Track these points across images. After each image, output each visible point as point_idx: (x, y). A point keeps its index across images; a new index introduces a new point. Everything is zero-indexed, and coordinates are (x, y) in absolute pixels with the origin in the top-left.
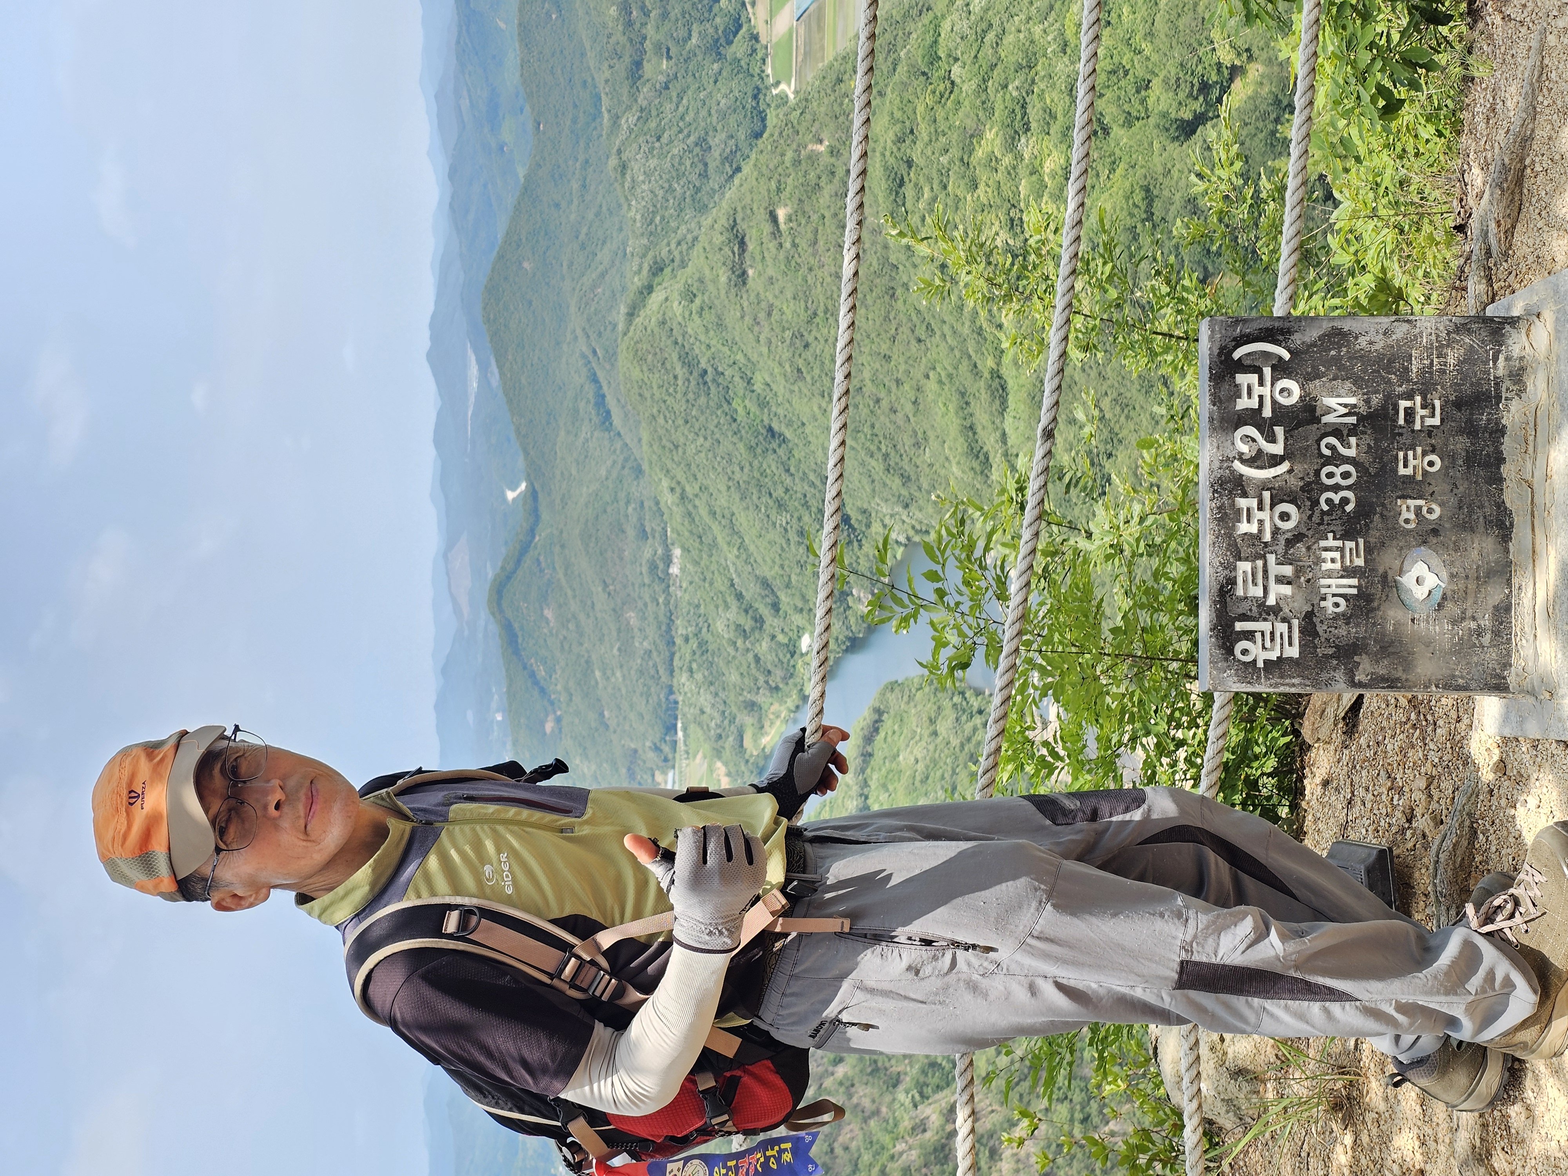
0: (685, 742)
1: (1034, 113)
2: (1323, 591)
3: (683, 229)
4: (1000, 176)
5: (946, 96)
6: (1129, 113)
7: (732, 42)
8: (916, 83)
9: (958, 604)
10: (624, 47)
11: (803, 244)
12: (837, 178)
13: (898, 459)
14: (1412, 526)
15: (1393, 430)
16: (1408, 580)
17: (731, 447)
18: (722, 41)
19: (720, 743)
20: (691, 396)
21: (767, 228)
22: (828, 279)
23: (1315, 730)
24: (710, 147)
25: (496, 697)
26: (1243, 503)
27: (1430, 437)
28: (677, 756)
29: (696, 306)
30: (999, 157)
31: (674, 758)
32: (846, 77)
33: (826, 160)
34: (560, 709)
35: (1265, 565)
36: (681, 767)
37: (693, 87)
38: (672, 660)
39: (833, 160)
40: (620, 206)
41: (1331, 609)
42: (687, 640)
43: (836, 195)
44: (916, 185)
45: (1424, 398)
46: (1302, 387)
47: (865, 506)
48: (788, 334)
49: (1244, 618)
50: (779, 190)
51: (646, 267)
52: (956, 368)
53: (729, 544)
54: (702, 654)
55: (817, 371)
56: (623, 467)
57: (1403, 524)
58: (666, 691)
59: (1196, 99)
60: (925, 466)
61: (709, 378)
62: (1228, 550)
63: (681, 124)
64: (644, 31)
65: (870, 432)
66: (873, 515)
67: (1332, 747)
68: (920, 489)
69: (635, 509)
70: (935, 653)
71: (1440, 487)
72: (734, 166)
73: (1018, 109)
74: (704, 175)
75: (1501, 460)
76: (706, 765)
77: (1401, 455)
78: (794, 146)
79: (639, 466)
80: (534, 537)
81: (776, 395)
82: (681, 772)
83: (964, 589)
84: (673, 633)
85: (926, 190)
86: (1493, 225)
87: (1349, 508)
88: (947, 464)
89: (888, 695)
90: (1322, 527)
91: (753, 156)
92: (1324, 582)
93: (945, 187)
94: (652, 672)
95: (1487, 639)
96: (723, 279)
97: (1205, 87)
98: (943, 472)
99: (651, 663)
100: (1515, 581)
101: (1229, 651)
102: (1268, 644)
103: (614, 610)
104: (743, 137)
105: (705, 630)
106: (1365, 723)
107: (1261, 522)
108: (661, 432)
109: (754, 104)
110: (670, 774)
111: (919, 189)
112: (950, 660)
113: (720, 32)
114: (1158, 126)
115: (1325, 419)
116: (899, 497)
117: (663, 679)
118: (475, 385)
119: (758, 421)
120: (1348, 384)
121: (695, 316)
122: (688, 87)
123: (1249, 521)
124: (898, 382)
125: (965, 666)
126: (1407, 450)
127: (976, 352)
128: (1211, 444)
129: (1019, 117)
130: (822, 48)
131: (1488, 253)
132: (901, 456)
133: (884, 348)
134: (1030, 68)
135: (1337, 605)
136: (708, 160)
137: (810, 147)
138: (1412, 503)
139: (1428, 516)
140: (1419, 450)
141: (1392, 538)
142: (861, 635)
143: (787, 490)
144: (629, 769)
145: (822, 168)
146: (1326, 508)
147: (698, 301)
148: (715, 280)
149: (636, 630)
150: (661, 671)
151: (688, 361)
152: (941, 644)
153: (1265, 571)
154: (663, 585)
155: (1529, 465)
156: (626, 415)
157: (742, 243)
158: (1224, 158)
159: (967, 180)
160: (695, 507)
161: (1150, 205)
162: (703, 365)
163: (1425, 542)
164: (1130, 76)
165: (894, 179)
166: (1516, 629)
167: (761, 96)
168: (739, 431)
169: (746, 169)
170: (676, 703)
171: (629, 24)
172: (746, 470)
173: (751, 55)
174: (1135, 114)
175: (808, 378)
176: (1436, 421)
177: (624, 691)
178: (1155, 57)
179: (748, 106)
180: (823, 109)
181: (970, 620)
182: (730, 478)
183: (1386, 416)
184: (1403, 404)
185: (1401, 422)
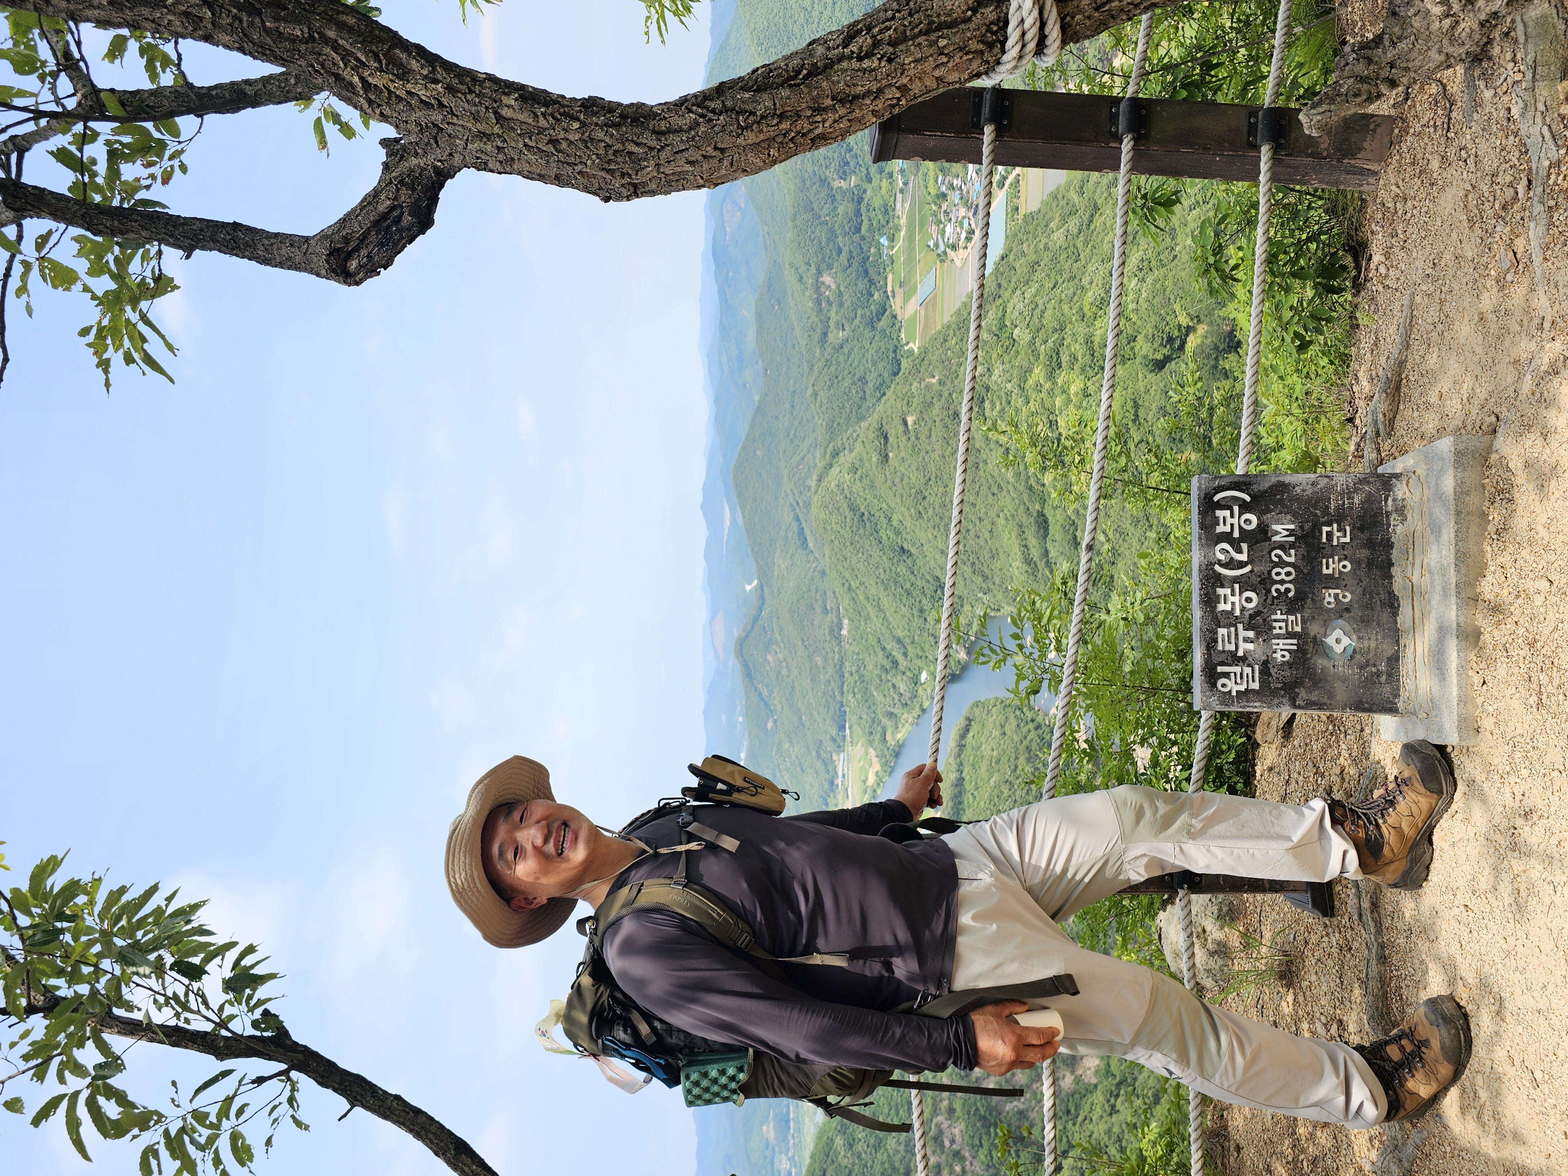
0: (849, 735)
1: (1065, 358)
2: (1275, 647)
3: (850, 431)
4: (1044, 395)
5: (1010, 348)
7: (881, 319)
9: (1031, 654)
11: (923, 438)
12: (944, 398)
14: (1332, 606)
15: (1318, 545)
16: (1330, 640)
17: (878, 559)
18: (875, 319)
19: (872, 737)
20: (854, 528)
21: (901, 429)
22: (938, 458)
23: (1264, 735)
24: (868, 384)
26: (1220, 591)
27: (1343, 550)
28: (846, 743)
29: (857, 476)
31: (844, 746)
33: (937, 387)
34: (776, 715)
35: (1236, 630)
36: (848, 751)
37: (857, 347)
38: (843, 686)
39: (941, 387)
40: (813, 417)
41: (1280, 659)
42: (851, 674)
45: (1339, 525)
46: (1259, 518)
48: (913, 491)
49: (1223, 664)
50: (908, 406)
51: (828, 453)
54: (861, 683)
56: (814, 571)
57: (1326, 605)
58: (840, 704)
61: (865, 517)
62: (1211, 621)
64: (829, 315)
67: (1274, 747)
69: (821, 596)
70: (1017, 682)
71: (1350, 582)
73: (1054, 355)
74: (863, 398)
75: (1391, 564)
76: (863, 751)
77: (1324, 561)
78: (918, 380)
79: (824, 570)
80: (761, 612)
81: (906, 527)
82: (848, 754)
83: (1035, 645)
84: (843, 670)
85: (998, 404)
86: (1381, 416)
87: (1290, 594)
90: (1273, 607)
91: (893, 386)
92: (1274, 641)
93: (1009, 403)
94: (831, 693)
95: (1383, 678)
96: (874, 459)
97: (1171, 340)
99: (830, 688)
100: (1402, 642)
101: (1213, 685)
102: (1239, 681)
103: (808, 656)
104: (887, 375)
105: (862, 668)
106: (1297, 731)
107: (1233, 604)
108: (837, 550)
109: (895, 357)
110: (842, 755)
111: (993, 404)
112: (1027, 688)
113: (874, 314)
115: (1274, 539)
117: (837, 698)
118: (728, 523)
119: (895, 543)
120: (1289, 517)
121: (858, 482)
122: (855, 346)
123: (1225, 603)
125: (1036, 692)
126: (1328, 558)
128: (1200, 554)
130: (935, 322)
131: (1378, 434)
135: (1283, 656)
136: (866, 390)
137: (927, 380)
138: (1332, 591)
139: (1342, 600)
140: (1336, 558)
141: (1319, 614)
144: (817, 752)
145: (934, 392)
146: (1275, 594)
147: (859, 473)
148: (870, 460)
149: (821, 668)
150: (836, 693)
151: (853, 508)
152: (1020, 677)
153: (1237, 635)
154: (838, 642)
155: (1410, 568)
156: (816, 540)
157: (886, 438)
158: (1190, 380)
162: (862, 510)
163: (1341, 616)
166: (1403, 671)
167: (898, 351)
168: (883, 549)
169: (889, 394)
170: (845, 712)
171: (820, 311)
172: (887, 572)
173: (892, 327)
175: (925, 518)
176: (1348, 540)
177: (814, 705)
178: (1139, 323)
179: (890, 357)
181: (1038, 663)
183: (1314, 537)
184: (1325, 529)
185: (1324, 540)
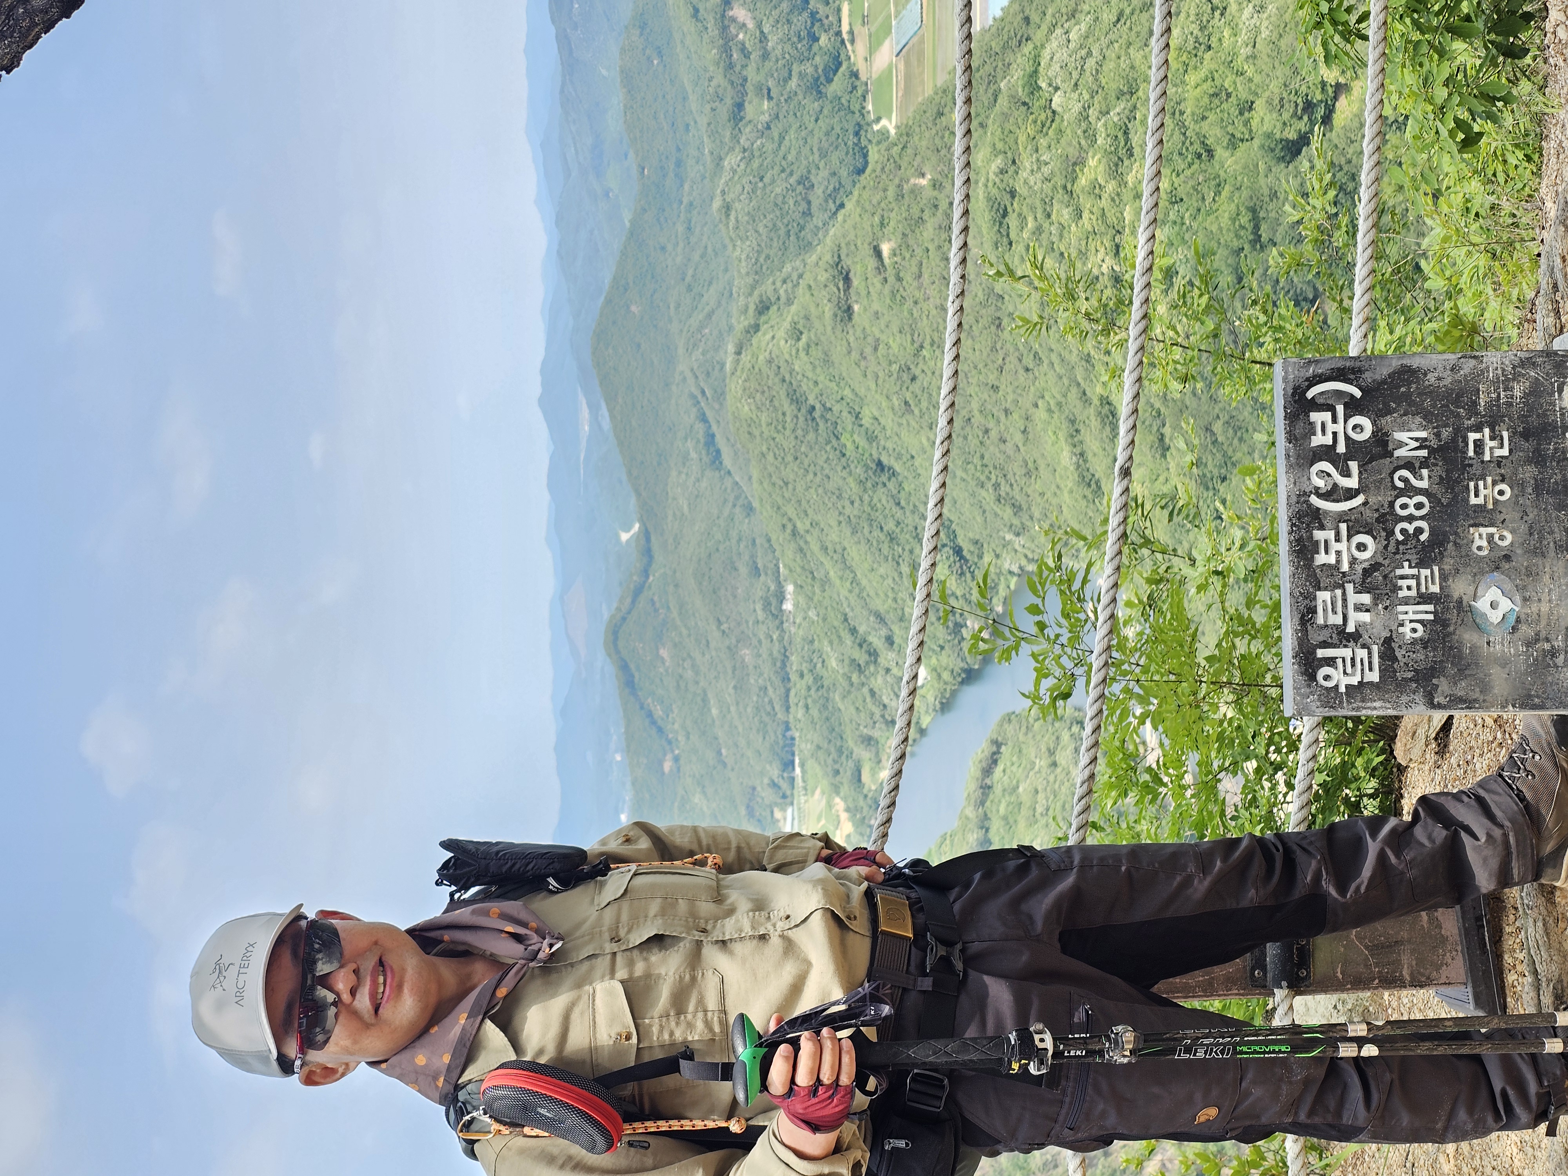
0: (803, 777)
2: (1401, 617)
3: (788, 268)
5: (1048, 124)
6: (1233, 135)
7: (832, 80)
8: (1016, 113)
9: (1057, 636)
10: (725, 89)
11: (907, 277)
12: (940, 211)
13: (1008, 489)
14: (1485, 553)
15: (1462, 462)
16: (1482, 604)
17: (841, 482)
18: (822, 79)
19: (838, 778)
20: (799, 432)
21: (872, 263)
22: (934, 312)
23: (1408, 752)
24: (813, 186)
25: (615, 737)
26: (1319, 535)
27: (1500, 467)
28: (795, 792)
29: (802, 343)
30: (1103, 184)
31: (792, 795)
32: (946, 110)
33: (929, 193)
34: (678, 748)
35: (1344, 593)
36: (799, 804)
37: (794, 127)
38: (787, 696)
39: (936, 193)
40: (725, 247)
41: (1409, 635)
42: (802, 676)
43: (940, 227)
44: (1020, 215)
45: (1492, 430)
46: (1374, 423)
47: (977, 537)
48: (895, 368)
49: (1325, 644)
50: (882, 225)
51: (752, 307)
52: (1065, 396)
53: (841, 578)
54: (818, 690)
55: (924, 404)
56: (734, 506)
57: (1476, 551)
58: (783, 727)
59: (1301, 118)
60: (1037, 495)
61: (817, 414)
62: (1307, 580)
63: (784, 163)
64: (744, 73)
65: (979, 463)
66: (985, 546)
67: (1425, 768)
68: (1031, 518)
69: (747, 547)
70: (1037, 683)
71: (1510, 515)
72: (838, 203)
73: (1120, 135)
74: (807, 214)
76: (824, 802)
77: (1472, 484)
78: (897, 181)
79: (750, 503)
80: (647, 577)
81: (884, 428)
82: (799, 809)
83: (1063, 621)
84: (788, 669)
86: (1559, 260)
87: (1424, 537)
88: (1058, 492)
89: (1006, 726)
90: (1398, 557)
91: (856, 193)
92: (1401, 608)
94: (768, 708)
95: (1560, 659)
96: (828, 314)
97: (1309, 106)
98: (1054, 501)
99: (766, 700)
101: (1312, 678)
102: (1349, 670)
103: (729, 648)
104: (845, 173)
105: (819, 665)
106: (1455, 743)
107: (1338, 553)
108: (771, 469)
109: (855, 141)
110: (789, 811)
111: (1022, 218)
112: (1052, 691)
113: (820, 71)
114: (1262, 147)
115: (1398, 453)
116: (1011, 526)
117: (779, 716)
118: (587, 428)
119: (867, 455)
120: (1418, 419)
121: (802, 354)
122: (790, 126)
123: (1327, 552)
124: (1007, 412)
125: (1066, 696)
126: (1477, 480)
127: (1085, 379)
128: (1288, 480)
129: (1122, 143)
130: (922, 82)
131: (1555, 287)
132: (1011, 485)
133: (992, 378)
134: (1132, 94)
135: (1414, 631)
136: (811, 198)
137: (912, 181)
138: (1484, 530)
139: (1500, 543)
140: (1489, 480)
141: (1466, 566)
142: (976, 667)
143: (898, 523)
144: (748, 807)
145: (924, 201)
146: (1401, 538)
147: (804, 339)
148: (820, 317)
149: (751, 667)
150: (777, 708)
151: (796, 398)
152: (1042, 675)
153: (1345, 600)
154: (777, 622)
156: (736, 454)
157: (847, 279)
159: (1071, 209)
160: (806, 542)
161: (1257, 227)
162: (811, 401)
163: (1497, 569)
164: (1233, 99)
165: (998, 210)
167: (862, 133)
168: (848, 466)
169: (849, 205)
170: (793, 739)
171: (731, 66)
172: (856, 505)
173: (851, 92)
174: (1238, 135)
175: (916, 412)
176: (1505, 452)
177: (740, 729)
179: (850, 143)
180: (924, 143)
181: (1069, 651)
182: (840, 513)
183: (1456, 449)
184: (1473, 436)
185: (1471, 453)
